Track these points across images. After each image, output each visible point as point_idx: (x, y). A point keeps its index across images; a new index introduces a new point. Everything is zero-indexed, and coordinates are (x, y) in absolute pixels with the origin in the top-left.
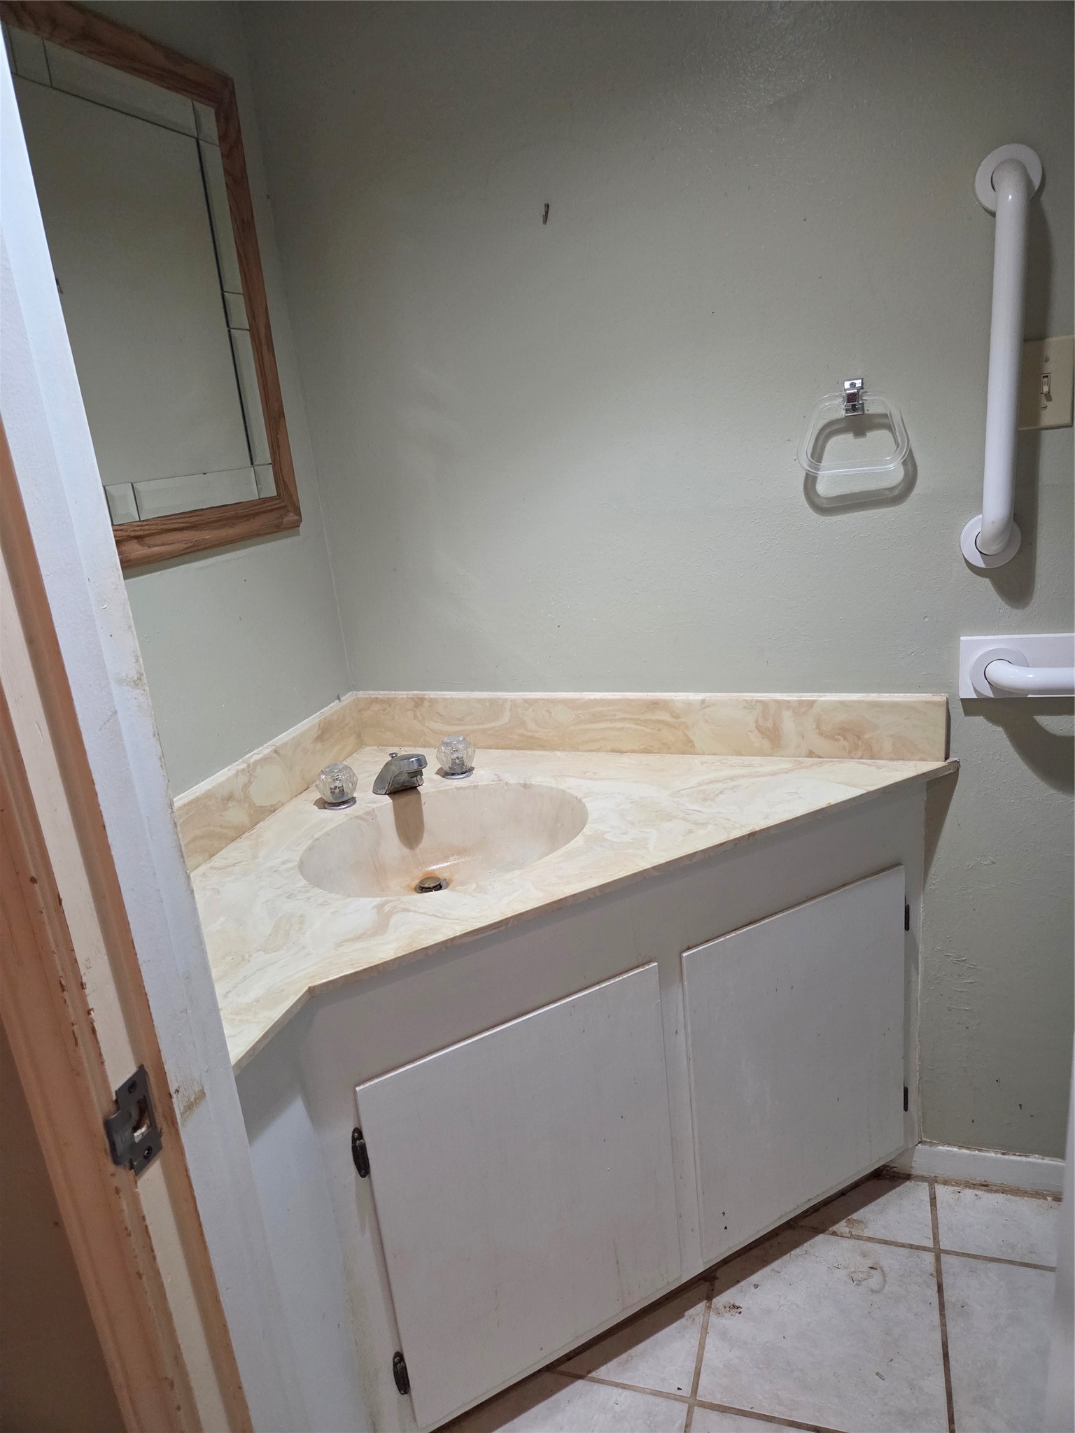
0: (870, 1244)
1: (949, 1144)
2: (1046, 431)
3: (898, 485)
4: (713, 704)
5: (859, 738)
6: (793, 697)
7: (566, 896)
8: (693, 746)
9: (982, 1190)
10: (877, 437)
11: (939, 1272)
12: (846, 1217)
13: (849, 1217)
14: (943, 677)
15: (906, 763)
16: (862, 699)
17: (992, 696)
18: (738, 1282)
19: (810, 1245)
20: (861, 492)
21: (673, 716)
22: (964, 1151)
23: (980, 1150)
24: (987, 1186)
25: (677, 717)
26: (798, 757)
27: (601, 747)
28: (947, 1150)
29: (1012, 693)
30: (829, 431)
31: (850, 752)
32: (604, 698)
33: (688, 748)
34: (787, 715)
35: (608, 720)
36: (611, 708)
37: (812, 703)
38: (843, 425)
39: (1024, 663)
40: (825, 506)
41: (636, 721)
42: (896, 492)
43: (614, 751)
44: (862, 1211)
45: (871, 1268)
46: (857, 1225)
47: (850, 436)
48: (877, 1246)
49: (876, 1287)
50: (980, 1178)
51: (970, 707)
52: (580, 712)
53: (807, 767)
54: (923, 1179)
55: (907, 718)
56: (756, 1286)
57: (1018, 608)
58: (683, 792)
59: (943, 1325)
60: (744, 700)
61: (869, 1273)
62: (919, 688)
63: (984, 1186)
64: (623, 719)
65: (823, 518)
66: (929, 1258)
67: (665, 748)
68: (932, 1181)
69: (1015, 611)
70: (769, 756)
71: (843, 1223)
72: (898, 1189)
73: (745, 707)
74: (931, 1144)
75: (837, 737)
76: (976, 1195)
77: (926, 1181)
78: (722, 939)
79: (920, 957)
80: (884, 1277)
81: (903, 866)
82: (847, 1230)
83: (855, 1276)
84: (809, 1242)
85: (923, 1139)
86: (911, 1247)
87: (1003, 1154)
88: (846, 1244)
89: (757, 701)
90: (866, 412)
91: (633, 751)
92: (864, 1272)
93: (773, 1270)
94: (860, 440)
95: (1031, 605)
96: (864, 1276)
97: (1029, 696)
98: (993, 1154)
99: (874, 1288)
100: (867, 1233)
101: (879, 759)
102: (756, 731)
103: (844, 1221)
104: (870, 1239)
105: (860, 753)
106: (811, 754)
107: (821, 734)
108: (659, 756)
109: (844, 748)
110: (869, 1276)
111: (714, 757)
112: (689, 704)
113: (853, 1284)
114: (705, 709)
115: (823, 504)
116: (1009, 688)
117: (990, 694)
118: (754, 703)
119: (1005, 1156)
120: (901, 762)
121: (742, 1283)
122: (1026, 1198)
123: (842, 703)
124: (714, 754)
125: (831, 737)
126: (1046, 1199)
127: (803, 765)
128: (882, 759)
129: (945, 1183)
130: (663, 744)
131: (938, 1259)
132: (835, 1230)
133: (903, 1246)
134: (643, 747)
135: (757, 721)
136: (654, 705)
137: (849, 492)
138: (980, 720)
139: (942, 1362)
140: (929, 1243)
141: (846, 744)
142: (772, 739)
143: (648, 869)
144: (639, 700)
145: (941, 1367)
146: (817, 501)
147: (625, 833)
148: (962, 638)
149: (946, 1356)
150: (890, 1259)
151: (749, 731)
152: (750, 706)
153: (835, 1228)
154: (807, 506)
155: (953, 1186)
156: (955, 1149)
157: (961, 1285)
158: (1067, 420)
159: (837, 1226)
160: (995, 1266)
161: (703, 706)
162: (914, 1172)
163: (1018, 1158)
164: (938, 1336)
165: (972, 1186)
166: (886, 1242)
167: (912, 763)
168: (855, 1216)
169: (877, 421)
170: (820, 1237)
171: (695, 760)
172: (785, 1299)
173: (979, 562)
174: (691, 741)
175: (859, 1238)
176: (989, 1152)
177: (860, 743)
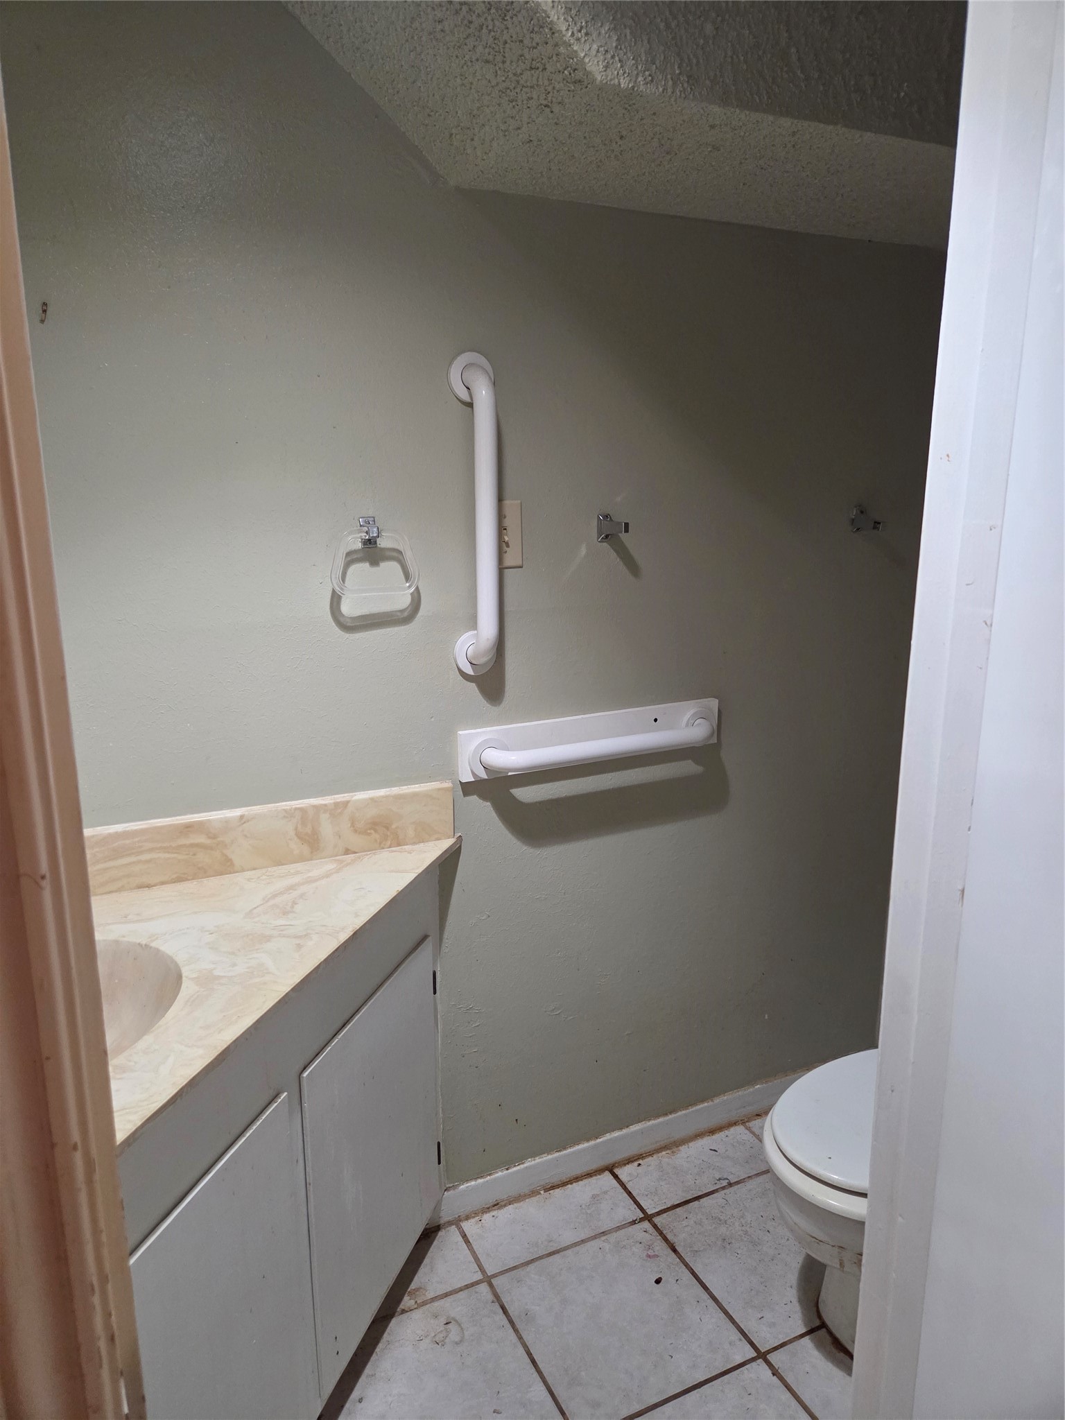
0: (436, 1304)
1: (467, 1181)
2: (506, 570)
3: (407, 608)
4: (252, 818)
5: (387, 828)
6: (328, 800)
7: (228, 1043)
8: (232, 864)
9: (495, 1210)
10: (390, 568)
11: (497, 1297)
12: (406, 1291)
13: (409, 1290)
14: (446, 767)
15: (426, 844)
16: (388, 793)
17: (486, 778)
18: (343, 1407)
19: (389, 1334)
20: (378, 613)
21: (209, 838)
22: (480, 1181)
23: (490, 1175)
24: (498, 1204)
25: (214, 837)
26: (336, 856)
27: (123, 886)
28: (467, 1187)
29: (501, 772)
30: (351, 558)
31: (380, 844)
32: (127, 829)
33: (226, 867)
34: (324, 817)
35: (133, 854)
36: (136, 839)
37: (346, 804)
38: (359, 556)
39: (505, 748)
40: (348, 624)
41: (166, 850)
42: (406, 614)
43: (140, 887)
44: (416, 1278)
45: (447, 1324)
46: (418, 1293)
47: (367, 565)
48: (441, 1302)
49: (457, 1339)
50: (492, 1201)
51: (467, 789)
52: (97, 850)
53: (348, 864)
54: (450, 1223)
55: (425, 805)
56: (360, 1401)
57: (495, 706)
58: (255, 911)
59: (520, 1338)
60: (284, 810)
61: (446, 1329)
62: (430, 778)
63: (495, 1205)
64: (151, 850)
65: (347, 635)
66: (484, 1288)
67: (201, 872)
68: (457, 1222)
69: (493, 708)
70: (309, 860)
71: (406, 1298)
72: (435, 1243)
73: (285, 817)
74: (454, 1187)
75: (369, 831)
76: (493, 1216)
77: (453, 1225)
78: (329, 1048)
79: (439, 1017)
80: (460, 1325)
81: (430, 938)
82: (412, 1302)
83: (437, 1339)
84: (386, 1333)
85: (447, 1186)
86: (467, 1287)
87: (507, 1169)
88: (416, 1315)
89: (296, 809)
90: (378, 546)
91: (163, 883)
92: (442, 1331)
93: (368, 1376)
94: (375, 569)
95: (503, 703)
96: (444, 1334)
97: (510, 774)
98: (500, 1173)
99: (456, 1340)
100: (430, 1295)
101: (404, 845)
102: (296, 838)
103: (406, 1295)
104: (433, 1300)
105: (389, 843)
106: (347, 852)
107: (356, 831)
108: (195, 882)
109: (376, 841)
110: (448, 1332)
111: (254, 872)
112: (227, 821)
113: (438, 1346)
114: (244, 825)
115: (347, 622)
116: (499, 768)
117: (484, 775)
118: (293, 811)
119: (509, 1171)
120: (422, 845)
121: (347, 1405)
122: (527, 1200)
123: (372, 799)
124: (255, 869)
125: (364, 833)
126: (540, 1193)
127: (345, 863)
128: (407, 845)
129: (467, 1218)
130: (199, 868)
131: (491, 1285)
132: (403, 1308)
133: (461, 1290)
134: (174, 876)
135: (296, 829)
136: (188, 828)
137: (368, 613)
138: (474, 798)
139: (533, 1370)
140: (479, 1276)
141: (377, 836)
142: (311, 843)
143: (289, 992)
144: (170, 825)
145: (536, 1374)
146: (342, 619)
147: (234, 965)
148: (460, 732)
149: (534, 1362)
150: (455, 1307)
151: (289, 839)
152: (289, 814)
153: (402, 1306)
154: (334, 624)
155: (474, 1217)
156: (473, 1183)
157: (519, 1296)
158: (519, 563)
159: (402, 1303)
160: (532, 1267)
161: (242, 822)
162: (442, 1222)
163: (518, 1168)
164: (521, 1351)
165: (487, 1210)
166: (446, 1295)
167: (431, 844)
168: (413, 1286)
169: (388, 553)
170: (394, 1322)
171: (239, 878)
172: (390, 1395)
173: (469, 670)
174: (230, 860)
175: (424, 1303)
176: (497, 1173)
177: (389, 834)
